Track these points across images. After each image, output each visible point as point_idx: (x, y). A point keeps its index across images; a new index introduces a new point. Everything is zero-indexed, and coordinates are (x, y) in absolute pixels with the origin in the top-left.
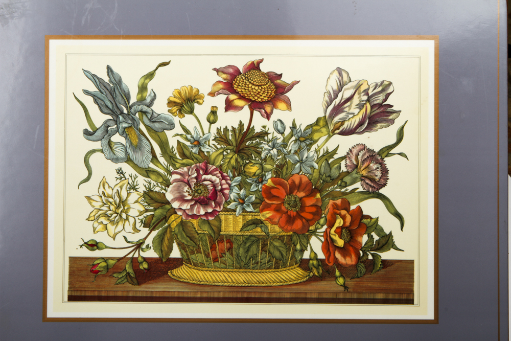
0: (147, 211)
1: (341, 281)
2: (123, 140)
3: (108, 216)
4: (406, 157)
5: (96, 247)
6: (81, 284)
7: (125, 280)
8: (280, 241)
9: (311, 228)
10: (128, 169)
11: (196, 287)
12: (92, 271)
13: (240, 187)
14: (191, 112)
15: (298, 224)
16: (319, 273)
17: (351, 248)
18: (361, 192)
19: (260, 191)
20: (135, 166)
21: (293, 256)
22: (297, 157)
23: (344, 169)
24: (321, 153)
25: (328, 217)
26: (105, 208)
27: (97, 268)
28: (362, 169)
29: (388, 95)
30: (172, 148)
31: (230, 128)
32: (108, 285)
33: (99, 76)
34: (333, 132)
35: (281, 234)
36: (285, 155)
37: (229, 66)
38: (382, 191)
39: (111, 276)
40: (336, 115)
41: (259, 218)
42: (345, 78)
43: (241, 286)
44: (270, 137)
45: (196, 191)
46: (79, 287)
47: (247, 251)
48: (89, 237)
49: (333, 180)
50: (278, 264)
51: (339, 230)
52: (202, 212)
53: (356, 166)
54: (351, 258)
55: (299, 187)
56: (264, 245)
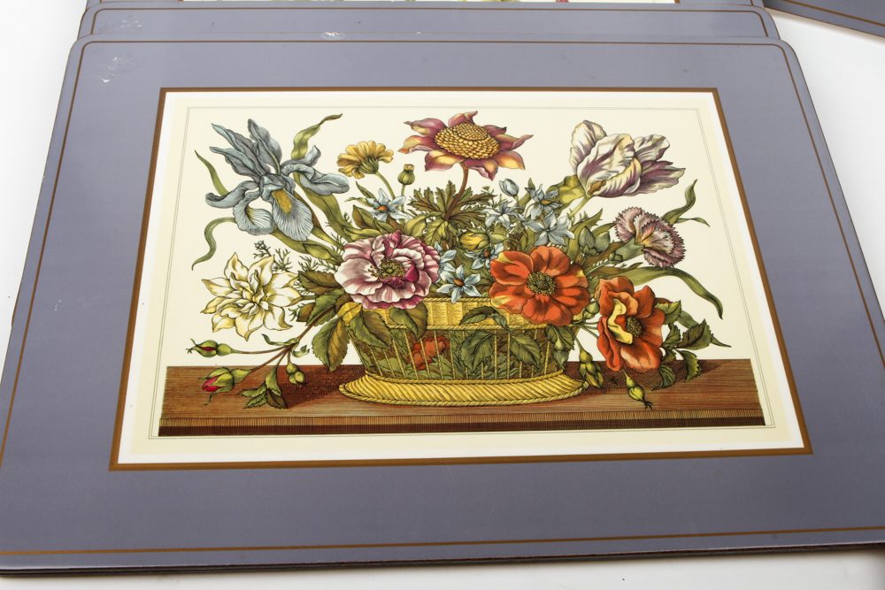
0: (303, 298)
1: (637, 393)
2: (268, 206)
3: (239, 307)
4: (705, 222)
5: (214, 352)
6: (184, 408)
7: (264, 401)
8: (527, 337)
9: (576, 317)
10: (273, 243)
11: (389, 409)
12: (205, 388)
13: (455, 263)
14: (374, 170)
15: (554, 313)
16: (598, 382)
17: (645, 345)
18: (647, 268)
19: (487, 269)
20: (287, 239)
21: (552, 359)
22: (540, 225)
23: (614, 238)
24: (577, 219)
25: (602, 302)
26: (234, 296)
27: (215, 384)
28: (643, 238)
29: (662, 152)
30: (345, 215)
31: (434, 190)
32: (233, 409)
33: (235, 131)
34: (591, 194)
35: (528, 327)
36: (522, 222)
37: (429, 120)
38: (678, 266)
39: (240, 395)
40: (592, 173)
41: (489, 305)
42: (598, 132)
43: (467, 406)
44: (496, 200)
45: (385, 270)
46: (181, 413)
47: (474, 352)
48: (205, 336)
49: (601, 253)
50: (530, 370)
51: (622, 320)
52: (395, 298)
53: (634, 235)
54: (648, 358)
55: (549, 262)
56: (502, 344)
